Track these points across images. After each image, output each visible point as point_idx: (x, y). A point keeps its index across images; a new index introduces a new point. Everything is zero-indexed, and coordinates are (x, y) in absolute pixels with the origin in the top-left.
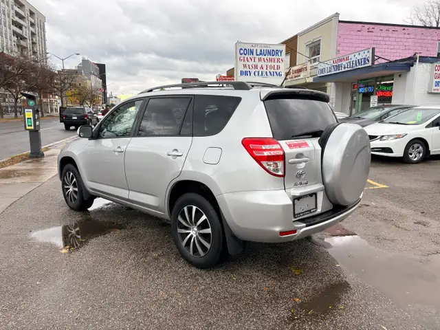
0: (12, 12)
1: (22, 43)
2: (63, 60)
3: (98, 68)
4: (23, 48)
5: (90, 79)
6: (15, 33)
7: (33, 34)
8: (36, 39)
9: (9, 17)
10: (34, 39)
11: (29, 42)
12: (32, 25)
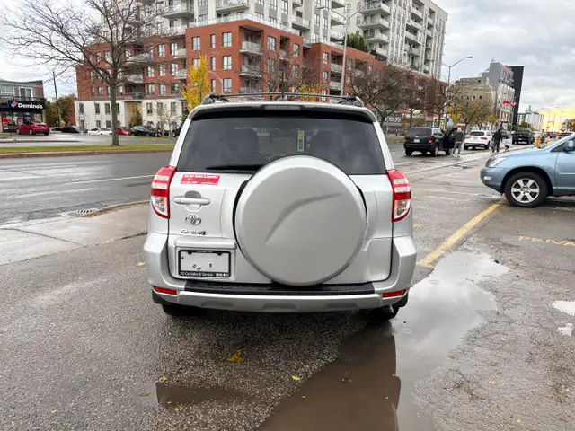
0: (408, 15)
1: (415, 51)
2: (450, 67)
3: (512, 73)
4: (413, 57)
5: (496, 89)
6: (408, 41)
7: (429, 38)
8: (432, 44)
9: (403, 22)
10: (429, 45)
11: (423, 49)
12: (430, 27)
